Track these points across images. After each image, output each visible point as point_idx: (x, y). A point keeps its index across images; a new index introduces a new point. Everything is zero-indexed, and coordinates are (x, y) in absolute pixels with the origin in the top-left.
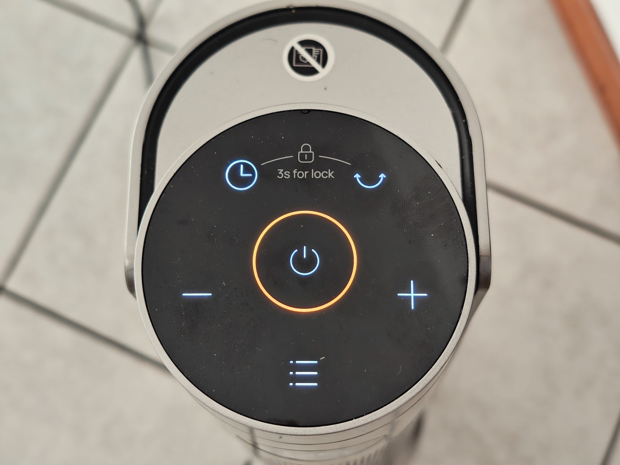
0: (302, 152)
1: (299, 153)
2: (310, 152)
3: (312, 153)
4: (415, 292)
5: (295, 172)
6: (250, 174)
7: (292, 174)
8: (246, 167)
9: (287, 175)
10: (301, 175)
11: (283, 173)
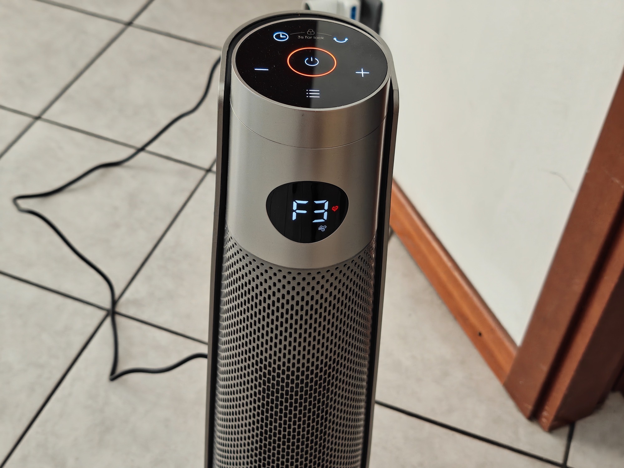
0: (309, 31)
1: (307, 32)
3: (314, 32)
4: (364, 72)
5: (306, 37)
6: (285, 37)
7: (304, 37)
8: (283, 35)
9: (302, 38)
10: (309, 38)
11: (300, 37)
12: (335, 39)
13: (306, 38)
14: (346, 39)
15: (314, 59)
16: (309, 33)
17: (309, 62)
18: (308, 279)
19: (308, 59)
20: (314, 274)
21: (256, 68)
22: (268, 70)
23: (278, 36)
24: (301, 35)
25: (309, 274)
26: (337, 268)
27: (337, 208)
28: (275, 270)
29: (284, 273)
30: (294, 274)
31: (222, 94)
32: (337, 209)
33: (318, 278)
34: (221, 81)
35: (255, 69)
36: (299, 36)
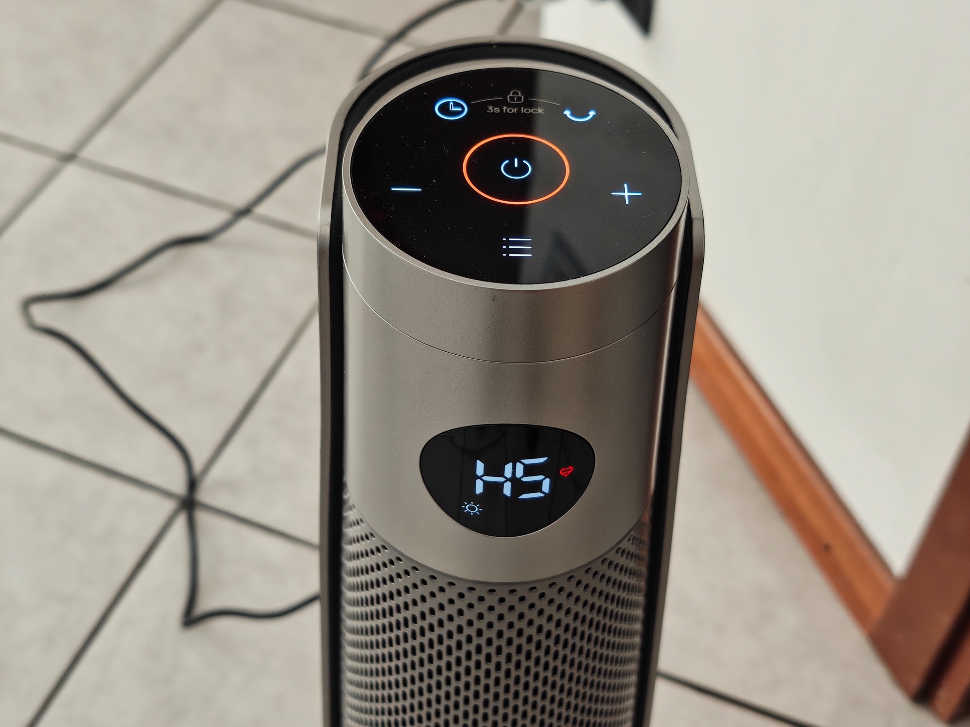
0: (511, 95)
1: (508, 97)
2: (520, 95)
3: (521, 97)
4: (629, 192)
5: (505, 108)
6: (460, 109)
7: (502, 110)
8: (456, 105)
9: (497, 110)
10: (511, 110)
11: (493, 109)
12: (567, 113)
13: (506, 110)
14: (592, 113)
15: (520, 162)
16: (512, 98)
17: (510, 169)
18: (512, 600)
19: (507, 161)
20: (522, 591)
21: (395, 187)
22: (420, 190)
23: (444, 109)
24: (495, 104)
25: (512, 591)
26: (570, 578)
27: (570, 470)
28: (442, 582)
29: (461, 588)
30: (481, 591)
31: (327, 231)
32: (571, 472)
33: (532, 598)
34: (324, 202)
35: (392, 189)
36: (491, 108)
